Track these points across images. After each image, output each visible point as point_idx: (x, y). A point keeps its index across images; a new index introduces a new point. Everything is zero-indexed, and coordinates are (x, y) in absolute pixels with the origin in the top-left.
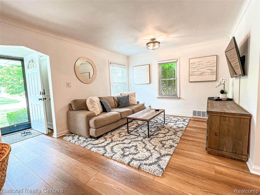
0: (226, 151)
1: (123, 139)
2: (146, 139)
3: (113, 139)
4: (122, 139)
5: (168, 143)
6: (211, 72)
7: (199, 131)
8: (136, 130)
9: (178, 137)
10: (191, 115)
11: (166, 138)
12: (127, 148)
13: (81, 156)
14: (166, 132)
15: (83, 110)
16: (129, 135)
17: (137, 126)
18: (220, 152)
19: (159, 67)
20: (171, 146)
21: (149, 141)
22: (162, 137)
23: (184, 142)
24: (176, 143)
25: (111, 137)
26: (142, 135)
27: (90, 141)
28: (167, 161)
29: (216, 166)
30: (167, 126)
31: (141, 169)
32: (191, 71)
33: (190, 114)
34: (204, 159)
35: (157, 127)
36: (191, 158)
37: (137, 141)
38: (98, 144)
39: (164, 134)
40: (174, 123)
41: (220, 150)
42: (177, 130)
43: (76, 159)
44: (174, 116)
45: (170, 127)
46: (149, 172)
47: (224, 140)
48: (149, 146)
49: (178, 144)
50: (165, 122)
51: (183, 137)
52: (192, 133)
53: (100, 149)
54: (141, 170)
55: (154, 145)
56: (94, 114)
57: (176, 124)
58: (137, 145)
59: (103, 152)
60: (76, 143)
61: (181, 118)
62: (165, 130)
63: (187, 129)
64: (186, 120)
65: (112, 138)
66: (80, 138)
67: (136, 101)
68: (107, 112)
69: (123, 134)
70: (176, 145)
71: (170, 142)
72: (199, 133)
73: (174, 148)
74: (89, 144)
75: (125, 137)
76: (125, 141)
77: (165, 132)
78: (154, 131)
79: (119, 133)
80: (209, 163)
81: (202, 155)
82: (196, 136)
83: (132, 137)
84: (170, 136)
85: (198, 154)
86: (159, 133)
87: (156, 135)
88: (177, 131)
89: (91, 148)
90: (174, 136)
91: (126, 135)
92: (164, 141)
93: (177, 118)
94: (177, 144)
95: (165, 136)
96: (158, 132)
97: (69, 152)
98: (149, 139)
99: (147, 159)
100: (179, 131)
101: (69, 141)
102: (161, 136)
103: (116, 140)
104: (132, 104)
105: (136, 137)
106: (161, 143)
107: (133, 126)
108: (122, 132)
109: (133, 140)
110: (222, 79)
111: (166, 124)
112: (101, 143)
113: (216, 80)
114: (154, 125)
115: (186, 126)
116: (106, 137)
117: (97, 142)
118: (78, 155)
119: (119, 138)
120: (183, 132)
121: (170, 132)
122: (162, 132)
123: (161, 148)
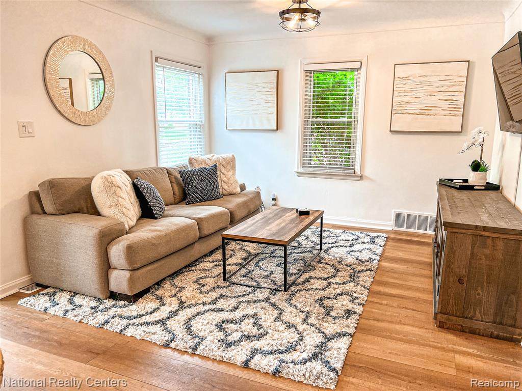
0: (480, 319)
1: (214, 297)
2: (280, 294)
3: (184, 299)
4: (211, 299)
5: (340, 305)
6: (450, 106)
7: (412, 269)
8: (244, 271)
9: (362, 288)
10: (390, 225)
11: (331, 291)
12: (229, 321)
13: (98, 354)
14: (330, 274)
15: (79, 211)
16: (229, 286)
17: (244, 259)
18: (467, 323)
19: (306, 80)
20: (349, 313)
21: (288, 300)
22: (320, 287)
23: (378, 301)
24: (359, 304)
25: (173, 292)
26: (266, 285)
27: (114, 309)
28: (344, 351)
29: (457, 356)
30: (330, 257)
31: (280, 374)
32: (399, 99)
33: (388, 223)
34: (429, 341)
35: (303, 260)
36: (401, 341)
37: (255, 301)
38: (141, 316)
39: (325, 279)
40: (346, 250)
41: (467, 318)
42: (358, 268)
43: (86, 362)
44: (345, 229)
45: (338, 259)
46: (302, 379)
47: (479, 294)
48: (290, 315)
49: (363, 305)
50: (323, 247)
51: (376, 288)
52: (396, 276)
53: (152, 329)
54: (281, 377)
55: (303, 312)
56: (120, 227)
57: (353, 251)
58: (256, 314)
59: (166, 339)
60: (70, 315)
61: (364, 235)
62: (324, 268)
63: (383, 264)
64: (376, 240)
65: (179, 295)
66: (78, 300)
67: (237, 182)
68: (156, 218)
69: (210, 282)
70: (359, 309)
71: (345, 303)
72: (414, 275)
73: (357, 317)
74: (113, 317)
75: (218, 293)
76: (221, 304)
77: (326, 276)
78: (295, 271)
79: (196, 282)
80: (443, 349)
81: (424, 331)
82: (408, 283)
83: (238, 290)
84: (340, 284)
85: (414, 329)
86: (311, 277)
87: (304, 283)
88: (359, 272)
89: (125, 329)
90: (352, 284)
91: (218, 287)
92: (328, 300)
93: (353, 232)
94: (361, 306)
95: (327, 287)
96: (307, 275)
97: (55, 344)
98: (285, 296)
99: (292, 348)
100: (362, 271)
101: (42, 310)
102: (316, 286)
103: (193, 302)
104: (225, 192)
105: (250, 289)
106: (322, 305)
107: (234, 257)
108: (205, 277)
109: (244, 299)
110: (477, 130)
111: (326, 251)
112: (151, 313)
113: (461, 132)
114: (293, 255)
115: (378, 258)
116: (160, 292)
117: (134, 309)
118: (90, 351)
119: (201, 295)
120: (373, 273)
121: (339, 274)
122: (318, 273)
123: (323, 318)
